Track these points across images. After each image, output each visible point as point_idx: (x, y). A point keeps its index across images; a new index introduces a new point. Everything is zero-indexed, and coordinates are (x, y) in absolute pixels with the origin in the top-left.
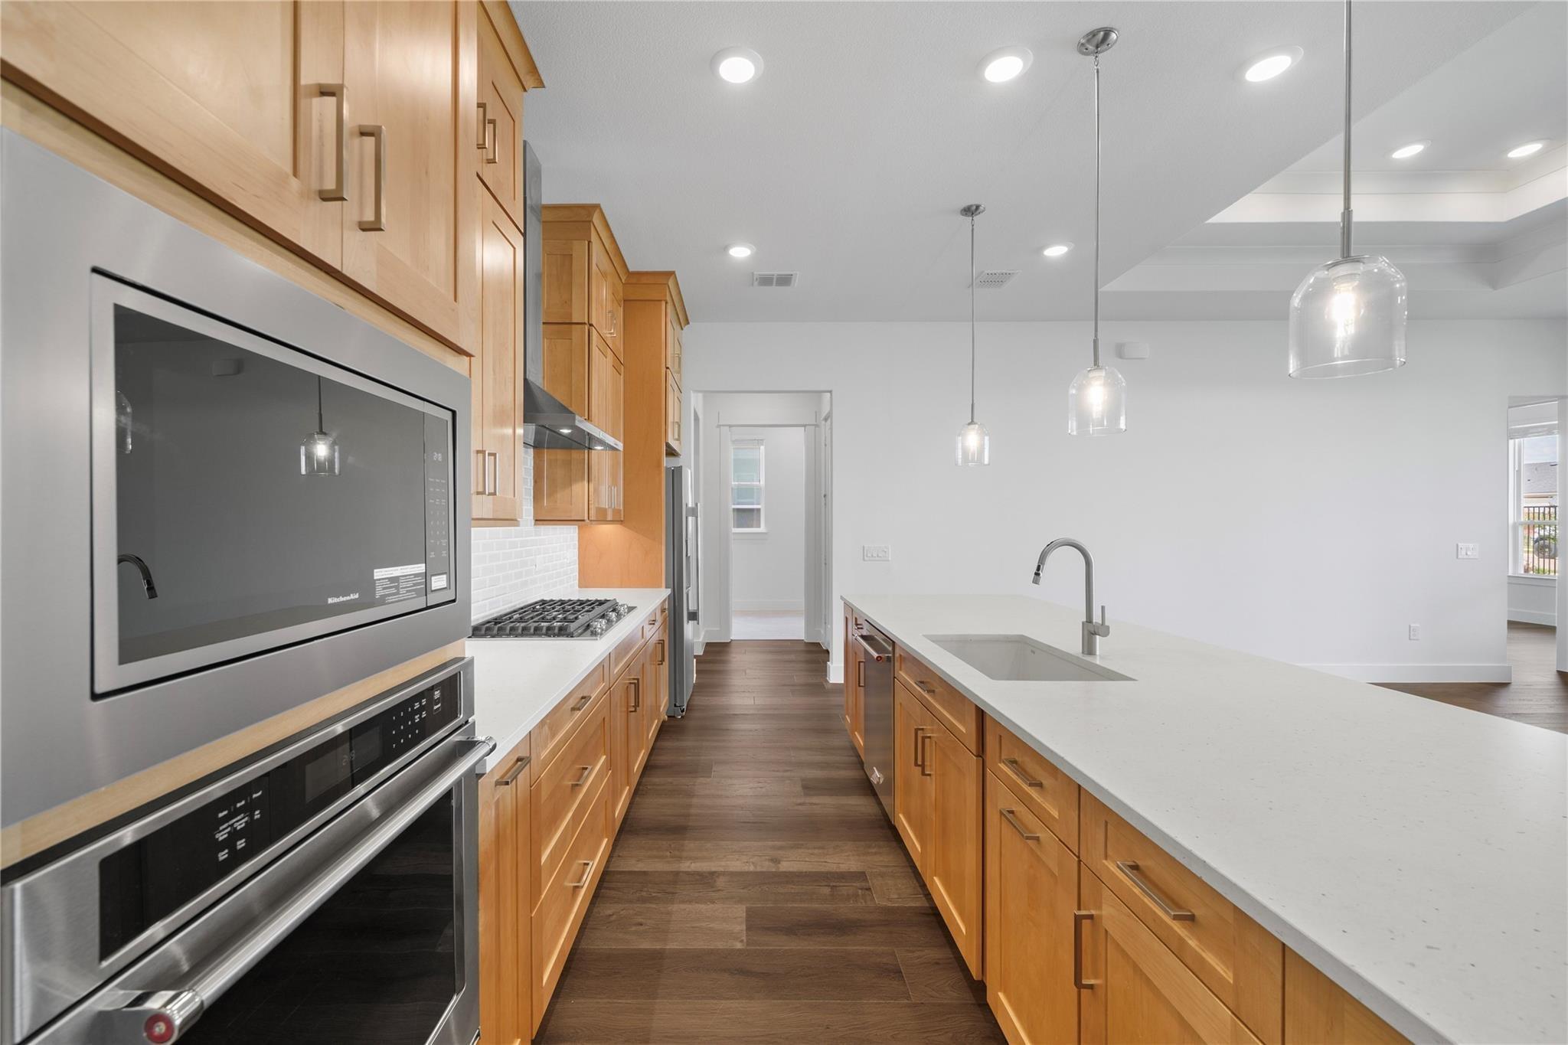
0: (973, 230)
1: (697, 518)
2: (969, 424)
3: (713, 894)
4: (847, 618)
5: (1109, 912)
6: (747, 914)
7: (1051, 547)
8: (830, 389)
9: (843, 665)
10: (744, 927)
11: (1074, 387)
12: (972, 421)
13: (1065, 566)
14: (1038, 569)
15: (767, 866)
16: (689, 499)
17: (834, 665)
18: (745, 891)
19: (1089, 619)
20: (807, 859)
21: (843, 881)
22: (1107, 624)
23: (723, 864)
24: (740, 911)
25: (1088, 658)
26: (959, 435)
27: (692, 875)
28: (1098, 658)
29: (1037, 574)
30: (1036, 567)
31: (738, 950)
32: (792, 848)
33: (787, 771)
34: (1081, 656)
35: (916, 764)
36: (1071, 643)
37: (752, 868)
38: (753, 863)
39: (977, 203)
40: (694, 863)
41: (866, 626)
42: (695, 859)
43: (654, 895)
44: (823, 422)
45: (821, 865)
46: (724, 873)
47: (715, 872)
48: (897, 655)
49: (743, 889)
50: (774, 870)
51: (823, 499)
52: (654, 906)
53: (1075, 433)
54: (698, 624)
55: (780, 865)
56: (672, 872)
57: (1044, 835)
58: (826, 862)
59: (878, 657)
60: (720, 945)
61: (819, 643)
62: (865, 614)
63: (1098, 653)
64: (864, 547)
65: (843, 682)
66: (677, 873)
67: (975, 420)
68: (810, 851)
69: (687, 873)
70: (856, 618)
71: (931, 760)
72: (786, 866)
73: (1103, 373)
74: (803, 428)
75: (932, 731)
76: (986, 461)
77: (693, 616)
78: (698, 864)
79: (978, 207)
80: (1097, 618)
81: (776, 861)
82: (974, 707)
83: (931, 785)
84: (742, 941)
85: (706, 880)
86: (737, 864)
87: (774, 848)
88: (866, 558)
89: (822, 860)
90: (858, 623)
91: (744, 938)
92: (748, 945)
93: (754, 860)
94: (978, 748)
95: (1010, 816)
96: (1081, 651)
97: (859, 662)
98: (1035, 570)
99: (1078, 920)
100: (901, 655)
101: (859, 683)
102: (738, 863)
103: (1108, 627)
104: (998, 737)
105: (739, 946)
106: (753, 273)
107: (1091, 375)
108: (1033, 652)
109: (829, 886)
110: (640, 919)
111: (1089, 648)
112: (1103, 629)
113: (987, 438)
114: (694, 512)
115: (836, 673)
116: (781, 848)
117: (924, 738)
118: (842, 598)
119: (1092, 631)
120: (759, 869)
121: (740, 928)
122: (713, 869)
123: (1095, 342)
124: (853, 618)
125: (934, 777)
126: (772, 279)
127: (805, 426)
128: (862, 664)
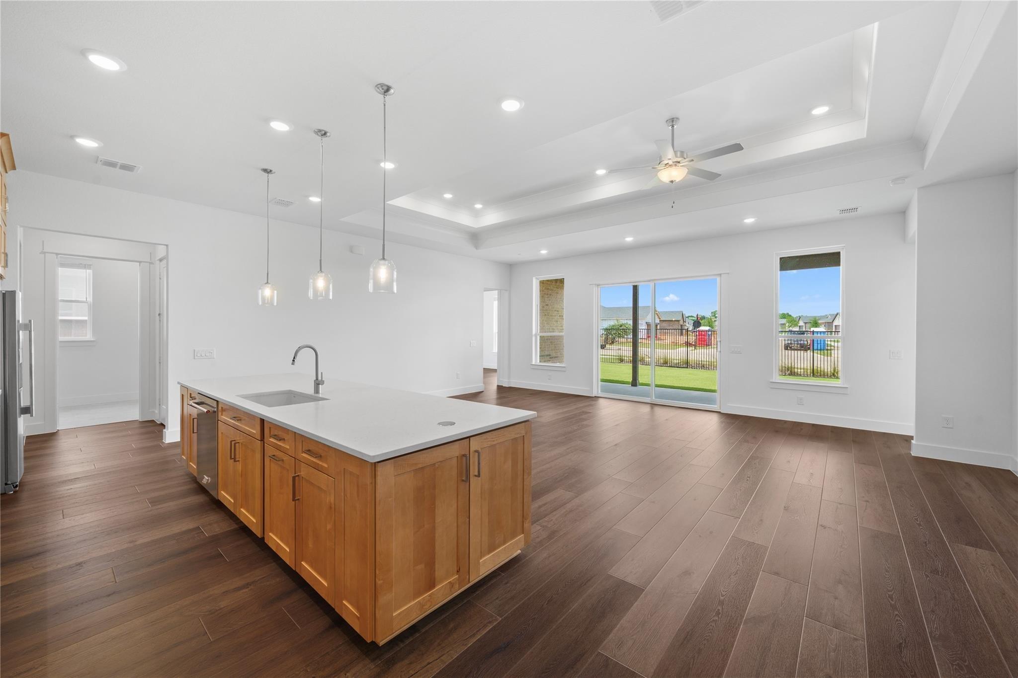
0: (268, 181)
1: (30, 332)
2: (266, 284)
4: (183, 395)
5: (304, 472)
7: (300, 348)
8: (167, 244)
9: (179, 429)
11: (311, 278)
12: (267, 282)
13: (307, 356)
14: (294, 358)
16: (20, 317)
17: (169, 430)
19: (317, 379)
22: (323, 379)
25: (316, 395)
26: (260, 289)
28: (320, 394)
29: (293, 361)
30: (293, 357)
33: (133, 499)
34: (313, 395)
35: (231, 458)
36: (310, 390)
39: (271, 169)
41: (197, 396)
44: (158, 262)
48: (220, 408)
51: (158, 317)
53: (311, 298)
54: (32, 416)
57: (286, 458)
59: (207, 412)
61: (153, 420)
62: (197, 390)
63: (320, 392)
64: (194, 350)
65: (179, 440)
67: (269, 282)
70: (191, 394)
71: (239, 455)
73: (324, 274)
74: (138, 263)
75: (240, 440)
76: (275, 304)
77: (27, 410)
79: (271, 171)
80: (320, 378)
82: (259, 419)
83: (239, 466)
88: (196, 357)
90: (192, 396)
94: (261, 438)
95: (273, 457)
96: (313, 392)
97: (193, 419)
98: (293, 359)
99: (294, 478)
100: (222, 408)
101: (193, 431)
103: (324, 381)
104: (269, 428)
106: (98, 157)
107: (319, 274)
108: (294, 397)
111: (317, 391)
112: (322, 382)
113: (275, 292)
114: (27, 327)
115: (172, 434)
117: (235, 444)
118: (179, 383)
119: (318, 383)
123: (321, 260)
124: (188, 395)
125: (241, 462)
126: (117, 164)
127: (140, 262)
128: (195, 420)
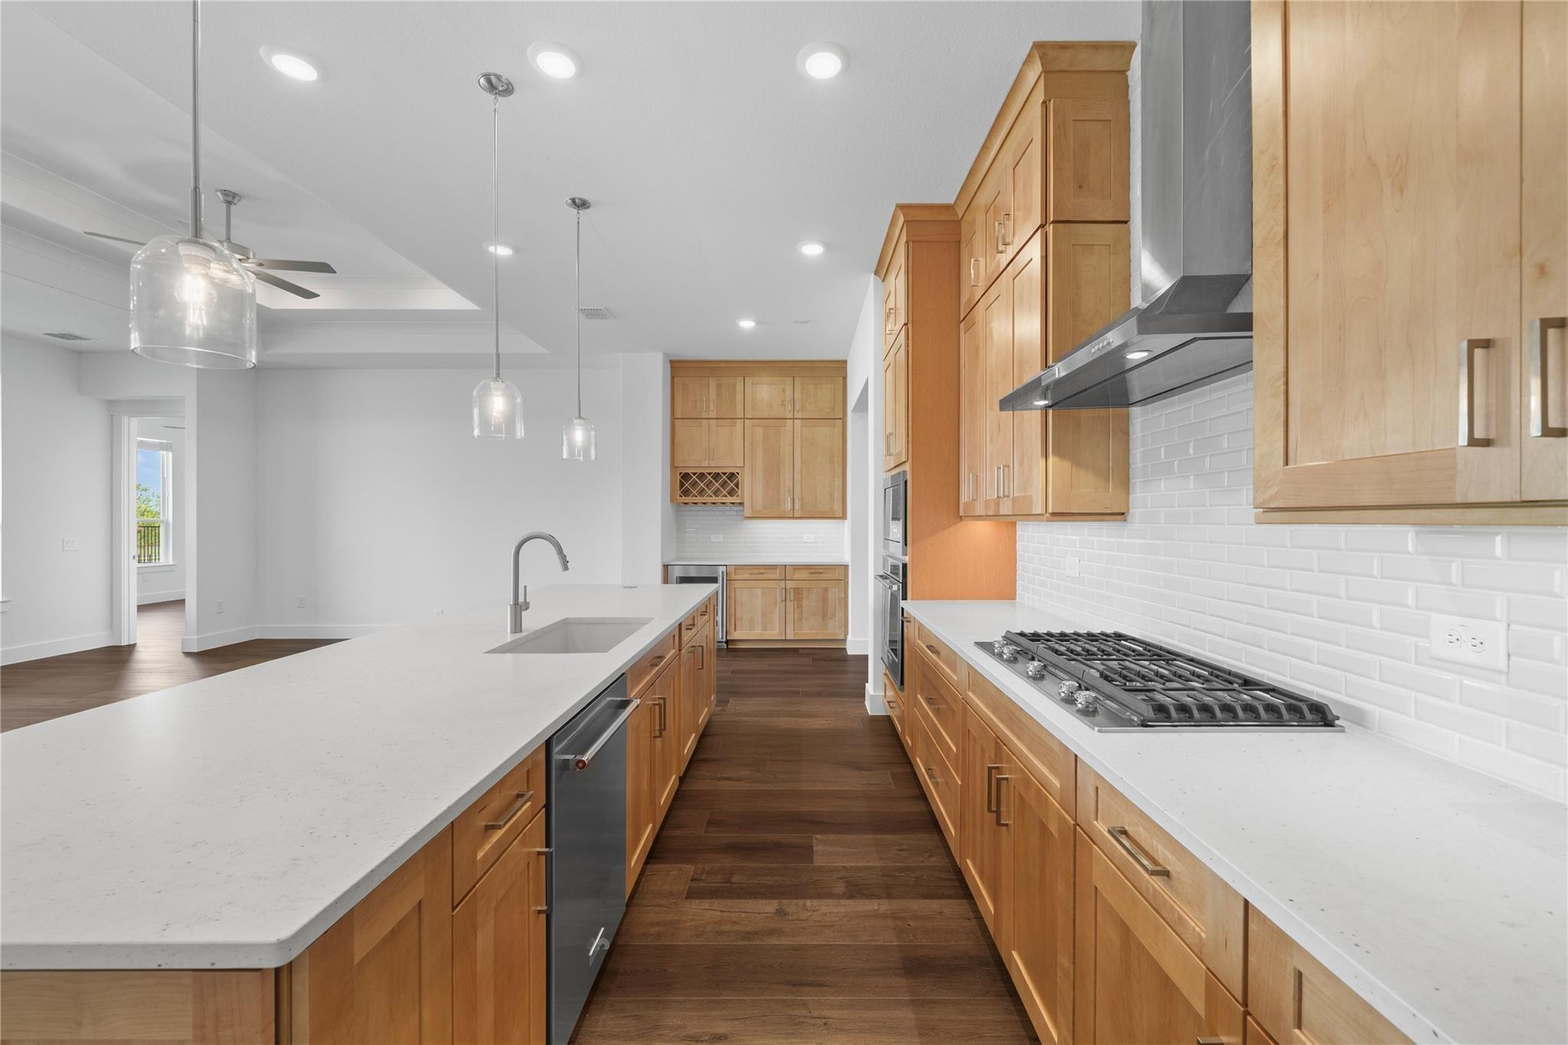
3: (846, 874)
6: (813, 858)
10: (815, 849)
15: (791, 906)
18: (816, 878)
20: (743, 915)
21: (714, 889)
23: (842, 909)
24: (819, 861)
27: (872, 895)
31: (818, 834)
32: (757, 933)
37: (808, 903)
38: (807, 910)
40: (875, 910)
42: (876, 915)
43: (902, 874)
45: (731, 907)
46: (839, 897)
47: (848, 898)
49: (818, 880)
50: (784, 901)
52: (897, 864)
55: (776, 907)
56: (893, 898)
58: (722, 911)
60: (833, 837)
66: (889, 896)
68: (735, 928)
69: (878, 897)
72: (770, 906)
78: (870, 908)
81: (781, 913)
84: (816, 839)
85: (856, 890)
86: (827, 908)
87: (779, 932)
89: (726, 914)
91: (814, 841)
92: (811, 837)
93: (806, 915)
102: (824, 909)
105: (818, 836)
109: (731, 883)
110: (904, 854)
116: (771, 933)
120: (801, 902)
121: (818, 848)
122: (850, 902)
